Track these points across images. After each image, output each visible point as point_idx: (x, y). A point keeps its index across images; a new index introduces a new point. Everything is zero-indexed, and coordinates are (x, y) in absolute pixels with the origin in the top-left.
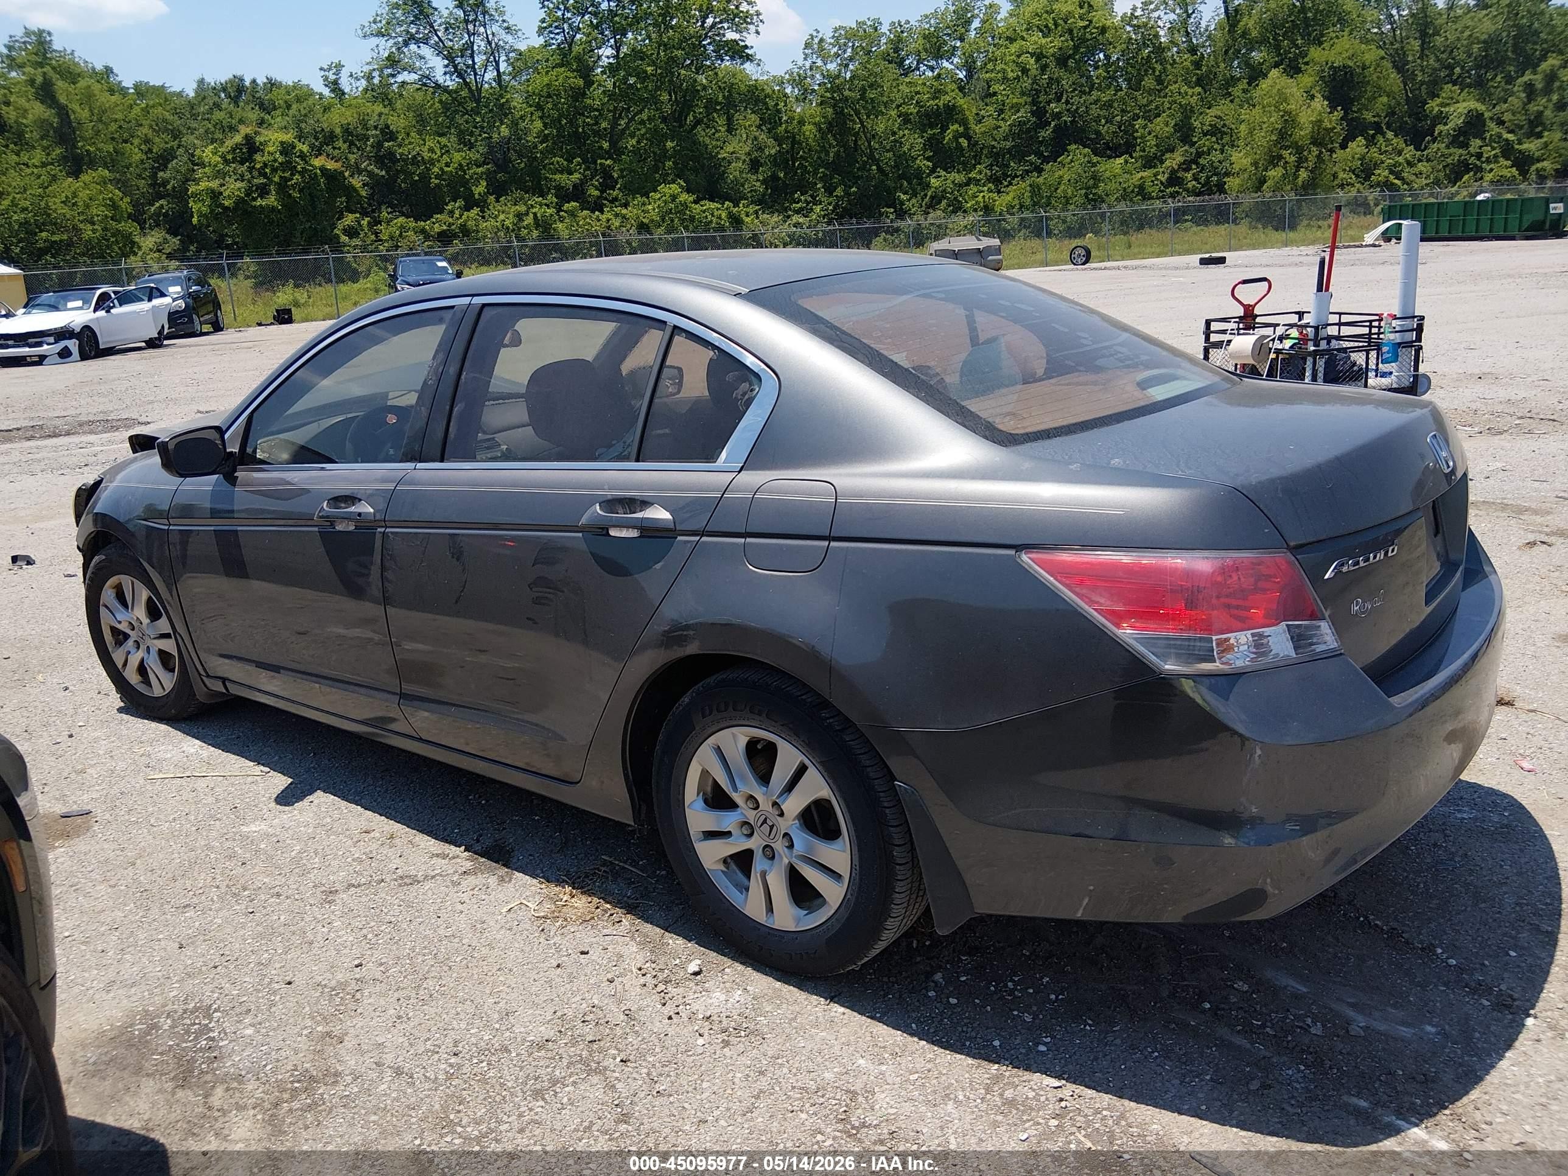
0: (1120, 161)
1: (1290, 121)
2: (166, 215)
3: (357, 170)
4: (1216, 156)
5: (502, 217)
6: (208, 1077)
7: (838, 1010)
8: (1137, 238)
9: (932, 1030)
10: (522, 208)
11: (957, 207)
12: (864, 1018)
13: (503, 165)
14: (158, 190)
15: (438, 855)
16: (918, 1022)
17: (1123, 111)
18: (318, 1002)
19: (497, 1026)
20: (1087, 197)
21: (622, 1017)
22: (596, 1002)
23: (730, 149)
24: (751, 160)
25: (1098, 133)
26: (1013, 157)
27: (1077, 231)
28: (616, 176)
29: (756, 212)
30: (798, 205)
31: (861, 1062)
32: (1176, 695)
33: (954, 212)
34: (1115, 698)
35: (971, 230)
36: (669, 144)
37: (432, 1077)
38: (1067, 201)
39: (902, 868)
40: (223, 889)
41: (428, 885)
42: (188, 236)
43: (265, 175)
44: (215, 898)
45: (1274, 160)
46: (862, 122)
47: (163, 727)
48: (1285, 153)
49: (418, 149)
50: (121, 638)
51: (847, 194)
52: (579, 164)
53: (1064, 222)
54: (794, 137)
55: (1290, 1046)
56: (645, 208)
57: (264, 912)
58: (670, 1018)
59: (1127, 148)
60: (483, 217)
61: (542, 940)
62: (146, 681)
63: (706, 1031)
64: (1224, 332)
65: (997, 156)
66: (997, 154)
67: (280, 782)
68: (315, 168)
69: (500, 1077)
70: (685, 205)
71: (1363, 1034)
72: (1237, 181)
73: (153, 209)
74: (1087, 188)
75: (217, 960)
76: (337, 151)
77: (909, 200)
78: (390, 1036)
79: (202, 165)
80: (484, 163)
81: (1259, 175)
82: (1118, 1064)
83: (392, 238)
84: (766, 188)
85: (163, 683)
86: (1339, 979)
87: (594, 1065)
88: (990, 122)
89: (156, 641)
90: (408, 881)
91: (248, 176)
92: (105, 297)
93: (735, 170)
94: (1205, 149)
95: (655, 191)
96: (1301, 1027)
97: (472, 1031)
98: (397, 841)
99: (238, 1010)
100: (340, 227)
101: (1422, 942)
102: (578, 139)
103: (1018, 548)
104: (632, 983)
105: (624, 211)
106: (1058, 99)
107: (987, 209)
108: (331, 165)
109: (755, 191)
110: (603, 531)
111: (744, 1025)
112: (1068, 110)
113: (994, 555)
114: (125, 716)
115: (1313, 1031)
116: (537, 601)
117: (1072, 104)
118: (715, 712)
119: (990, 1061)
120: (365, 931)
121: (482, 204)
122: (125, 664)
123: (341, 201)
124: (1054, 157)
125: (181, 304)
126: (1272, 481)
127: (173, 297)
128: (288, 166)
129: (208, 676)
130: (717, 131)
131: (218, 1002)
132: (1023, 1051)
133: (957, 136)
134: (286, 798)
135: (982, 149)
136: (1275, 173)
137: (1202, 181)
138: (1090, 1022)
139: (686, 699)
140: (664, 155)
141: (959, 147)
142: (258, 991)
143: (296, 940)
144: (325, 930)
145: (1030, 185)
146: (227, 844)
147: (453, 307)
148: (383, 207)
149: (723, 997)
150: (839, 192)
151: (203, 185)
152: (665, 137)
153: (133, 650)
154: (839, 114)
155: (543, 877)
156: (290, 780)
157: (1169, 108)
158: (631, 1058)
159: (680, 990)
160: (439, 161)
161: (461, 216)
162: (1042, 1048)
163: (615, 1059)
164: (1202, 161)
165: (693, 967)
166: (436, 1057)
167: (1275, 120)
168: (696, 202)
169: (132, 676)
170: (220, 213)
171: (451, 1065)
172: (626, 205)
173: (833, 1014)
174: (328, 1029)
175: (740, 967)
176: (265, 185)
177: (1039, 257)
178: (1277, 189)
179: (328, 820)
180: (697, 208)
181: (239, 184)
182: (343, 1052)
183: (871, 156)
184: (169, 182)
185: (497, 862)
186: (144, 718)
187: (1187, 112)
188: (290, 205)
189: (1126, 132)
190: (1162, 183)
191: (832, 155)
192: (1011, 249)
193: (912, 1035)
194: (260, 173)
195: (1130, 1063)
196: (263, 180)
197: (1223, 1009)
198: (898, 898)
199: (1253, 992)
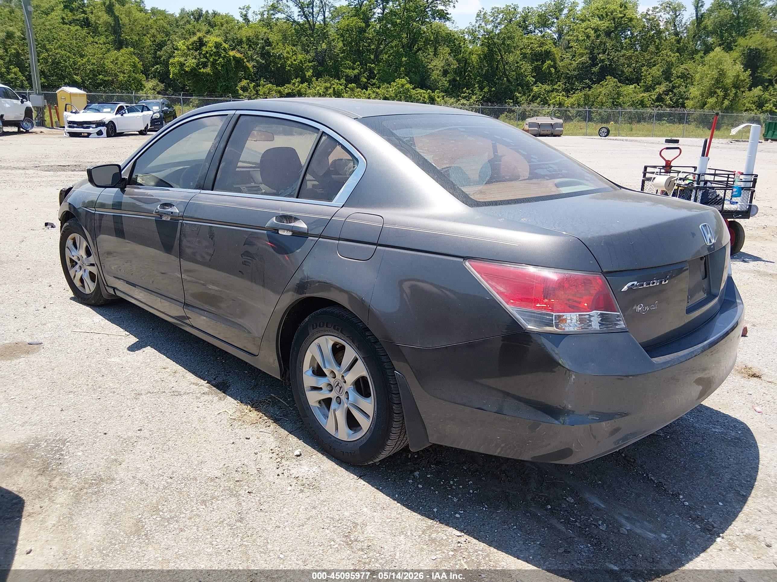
0: (632, 86)
1: (722, 74)
2: (159, 72)
3: (252, 59)
4: (682, 89)
5: (318, 88)
6: (55, 472)
7: (362, 482)
8: (635, 126)
9: (405, 499)
10: (328, 85)
11: (545, 102)
12: (373, 488)
13: (322, 63)
14: (157, 60)
15: (194, 384)
16: (400, 494)
17: (637, 61)
18: (115, 444)
19: (195, 467)
20: (613, 103)
21: (256, 471)
22: (246, 463)
23: (434, 64)
24: (444, 70)
25: (623, 72)
26: (577, 80)
27: (606, 120)
28: (376, 72)
29: (443, 96)
30: (465, 95)
31: (365, 509)
32: (532, 342)
33: (544, 104)
34: (502, 340)
35: (550, 115)
36: (404, 59)
37: (157, 487)
38: (602, 104)
39: (397, 415)
40: (90, 386)
41: (185, 397)
42: (168, 84)
43: (206, 57)
44: (85, 390)
45: (712, 94)
46: (501, 56)
47: (88, 309)
48: (718, 91)
49: (281, 51)
50: (74, 263)
51: (490, 91)
52: (358, 65)
53: (600, 115)
54: (466, 61)
55: (586, 533)
56: (388, 90)
57: (105, 399)
58: (278, 475)
59: (637, 81)
60: (309, 88)
61: (230, 430)
62: (83, 286)
63: (293, 484)
64: (653, 173)
65: (569, 78)
66: (569, 77)
67: (133, 340)
68: (230, 56)
69: (188, 492)
70: (408, 90)
71: (627, 533)
72: (692, 102)
73: (153, 69)
74: (614, 99)
75: (76, 418)
76: (243, 49)
77: (521, 97)
78: (143, 465)
79: (177, 49)
80: (313, 61)
81: (703, 101)
82: (494, 529)
83: (264, 93)
84: (450, 85)
85: (90, 287)
86: (623, 503)
87: (235, 492)
88: (567, 61)
89: (88, 267)
90: (176, 394)
91: (198, 57)
92: (121, 108)
93: (435, 75)
94: (677, 85)
95: (394, 81)
96: (595, 525)
97: (183, 468)
98: (177, 375)
99: (78, 443)
100: (239, 86)
101: (673, 491)
102: (359, 53)
103: (465, 258)
104: (266, 456)
105: (378, 90)
106: (604, 53)
107: (561, 105)
108: (238, 55)
109: (444, 86)
110: (276, 231)
111: (313, 484)
112: (608, 59)
113: (452, 260)
114: (72, 301)
115: (601, 527)
116: (244, 263)
117: (611, 56)
118: (318, 327)
119: (429, 518)
120: (148, 415)
121: (309, 81)
122: (75, 277)
123: (241, 74)
124: (598, 82)
125: (158, 115)
126: (600, 238)
127: (155, 111)
128: (218, 54)
129: (108, 286)
130: (429, 54)
131: (70, 438)
132: (448, 516)
133: (549, 67)
134: (133, 348)
135: (562, 74)
136: (712, 101)
137: (674, 101)
138: (486, 506)
139: (307, 319)
140: (401, 64)
141: (550, 73)
142: (90, 435)
143: (115, 414)
144: (130, 411)
145: (584, 95)
146: (99, 366)
147: (227, 115)
148: (262, 78)
149: (307, 469)
150: (486, 90)
151: (176, 59)
152: (402, 56)
153: (78, 270)
154: (491, 50)
155: (240, 400)
156: (138, 340)
157: (661, 62)
158: (254, 492)
159: (288, 463)
160: (291, 58)
161: (298, 86)
162: (458, 516)
163: (245, 491)
164: (675, 91)
165: (297, 452)
166: (162, 478)
167: (715, 73)
168: (413, 89)
169: (78, 284)
170: (183, 74)
171: (167, 483)
172: (379, 88)
173: (359, 484)
174: (116, 458)
175: (320, 455)
176: (206, 62)
177: (584, 131)
178: (712, 108)
179: (149, 360)
180: (413, 92)
181: (194, 61)
182: (119, 469)
183: (504, 73)
184: (162, 57)
185: (220, 390)
186: (81, 303)
187: (670, 65)
188: (217, 74)
189: (637, 72)
190: (653, 100)
191: (484, 71)
192: (569, 126)
193: (394, 500)
194: (204, 56)
195: (500, 530)
196: (205, 60)
197: (557, 510)
198: (394, 430)
199: (576, 504)
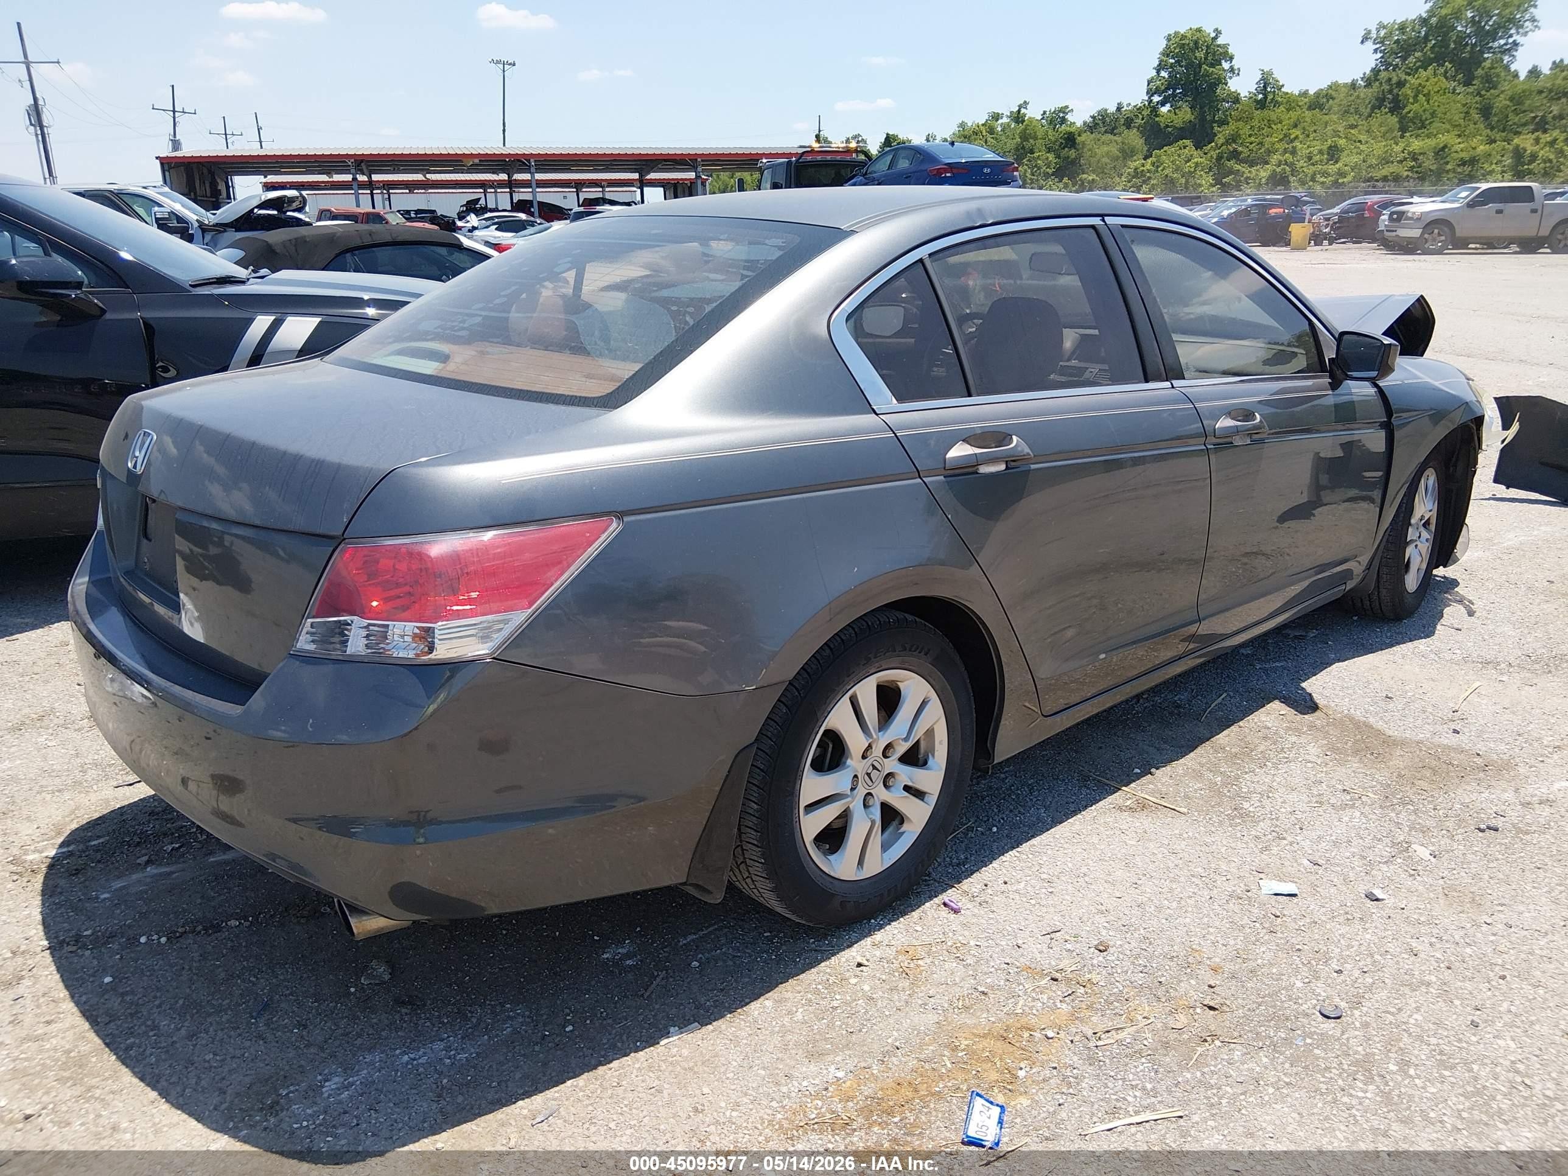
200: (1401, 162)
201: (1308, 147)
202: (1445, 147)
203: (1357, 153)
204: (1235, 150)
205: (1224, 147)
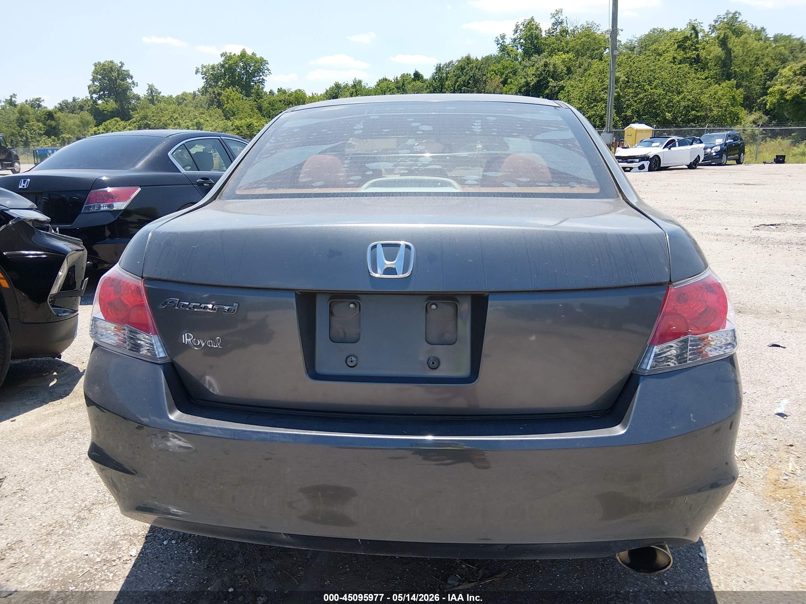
73: (759, 101)
92: (671, 142)
125: (718, 148)
170: (783, 103)
200: (233, 130)
201: (185, 122)
202: (251, 124)
203: (210, 126)
204: (147, 124)
205: (141, 121)
